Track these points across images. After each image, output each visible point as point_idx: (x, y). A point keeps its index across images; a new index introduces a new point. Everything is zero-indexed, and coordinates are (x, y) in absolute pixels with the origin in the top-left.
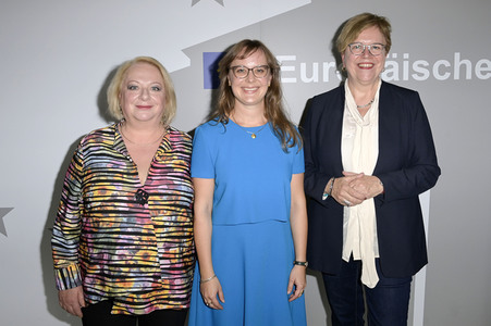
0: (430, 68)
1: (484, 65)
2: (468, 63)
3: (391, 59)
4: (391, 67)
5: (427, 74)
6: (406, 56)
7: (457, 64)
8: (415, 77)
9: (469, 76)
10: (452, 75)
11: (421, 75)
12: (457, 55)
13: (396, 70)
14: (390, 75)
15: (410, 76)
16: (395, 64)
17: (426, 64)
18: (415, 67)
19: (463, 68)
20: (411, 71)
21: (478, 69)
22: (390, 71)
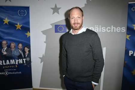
0: (106, 29)
1: (119, 29)
2: (115, 28)
3: (97, 27)
4: (97, 29)
5: (105, 30)
6: (100, 26)
7: (112, 28)
8: (102, 31)
9: (115, 31)
10: (111, 31)
11: (104, 30)
12: (112, 26)
13: (98, 29)
14: (96, 30)
15: (101, 31)
16: (98, 28)
17: (105, 28)
18: (102, 29)
19: (114, 29)
20: (101, 30)
21: (117, 29)
22: (96, 29)
